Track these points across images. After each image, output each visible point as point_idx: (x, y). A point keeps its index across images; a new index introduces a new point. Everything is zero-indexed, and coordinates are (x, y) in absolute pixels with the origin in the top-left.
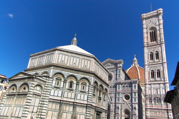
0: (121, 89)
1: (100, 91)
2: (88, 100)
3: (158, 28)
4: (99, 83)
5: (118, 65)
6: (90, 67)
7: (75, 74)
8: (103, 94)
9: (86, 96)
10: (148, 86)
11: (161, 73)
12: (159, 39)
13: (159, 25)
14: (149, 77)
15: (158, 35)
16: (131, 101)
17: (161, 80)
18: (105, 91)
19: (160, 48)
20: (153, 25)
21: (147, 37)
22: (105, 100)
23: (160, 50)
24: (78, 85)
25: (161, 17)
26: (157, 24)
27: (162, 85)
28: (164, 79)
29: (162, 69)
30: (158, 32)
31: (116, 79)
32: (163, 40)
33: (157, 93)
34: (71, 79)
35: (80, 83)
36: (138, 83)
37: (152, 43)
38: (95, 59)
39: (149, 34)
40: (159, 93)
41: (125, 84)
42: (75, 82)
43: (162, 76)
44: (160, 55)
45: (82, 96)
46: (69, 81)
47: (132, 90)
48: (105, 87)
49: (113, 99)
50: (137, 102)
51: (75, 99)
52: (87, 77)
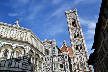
0: (56, 60)
1: (36, 60)
2: (22, 67)
3: (76, 19)
4: (35, 52)
5: (53, 43)
6: (26, 38)
7: (11, 44)
8: (39, 62)
9: (21, 64)
10: (75, 56)
11: (82, 46)
12: (77, 25)
13: (76, 17)
14: (75, 50)
15: (77, 23)
16: (65, 69)
17: (83, 51)
18: (41, 60)
19: (79, 30)
20: (73, 18)
21: (71, 24)
22: (41, 68)
23: (79, 31)
24: (14, 53)
25: (76, 13)
26: (75, 16)
27: (84, 55)
28: (85, 50)
29: (82, 43)
30: (76, 21)
31: (52, 53)
32: (80, 26)
33: (82, 61)
34: (6, 48)
35: (16, 52)
36: (68, 55)
37: (74, 27)
38: (30, 32)
39: (71, 23)
40: (83, 61)
41: (59, 56)
42: (10, 51)
43: (83, 48)
44: (80, 35)
45: (17, 63)
46: (4, 50)
47: (64, 60)
48: (41, 56)
49: (51, 69)
50: (69, 69)
51: (8, 67)
52: (23, 46)
